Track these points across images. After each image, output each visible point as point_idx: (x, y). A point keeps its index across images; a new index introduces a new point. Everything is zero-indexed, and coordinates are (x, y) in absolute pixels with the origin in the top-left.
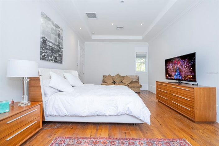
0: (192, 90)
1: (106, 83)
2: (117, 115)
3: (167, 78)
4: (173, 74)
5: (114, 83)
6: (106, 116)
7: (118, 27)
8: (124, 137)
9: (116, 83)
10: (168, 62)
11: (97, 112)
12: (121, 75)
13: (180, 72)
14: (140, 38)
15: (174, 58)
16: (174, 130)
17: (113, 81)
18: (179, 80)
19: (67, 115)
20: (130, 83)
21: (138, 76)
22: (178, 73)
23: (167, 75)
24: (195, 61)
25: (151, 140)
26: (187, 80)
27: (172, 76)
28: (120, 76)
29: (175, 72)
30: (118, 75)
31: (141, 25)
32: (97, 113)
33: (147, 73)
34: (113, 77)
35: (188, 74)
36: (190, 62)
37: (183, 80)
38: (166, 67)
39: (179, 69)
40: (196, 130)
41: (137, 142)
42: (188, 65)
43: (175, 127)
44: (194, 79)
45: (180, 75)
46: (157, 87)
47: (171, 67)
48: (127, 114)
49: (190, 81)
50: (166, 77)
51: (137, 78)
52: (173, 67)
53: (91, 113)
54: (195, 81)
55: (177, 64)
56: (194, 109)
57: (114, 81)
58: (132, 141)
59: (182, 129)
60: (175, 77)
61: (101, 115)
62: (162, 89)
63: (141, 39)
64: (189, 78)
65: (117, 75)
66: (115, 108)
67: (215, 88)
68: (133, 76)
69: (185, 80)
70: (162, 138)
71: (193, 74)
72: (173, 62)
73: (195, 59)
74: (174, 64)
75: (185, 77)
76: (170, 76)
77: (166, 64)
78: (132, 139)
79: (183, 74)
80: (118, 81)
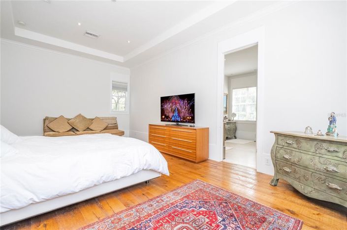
0: (194, 131)
1: (54, 133)
2: (133, 174)
3: (163, 120)
4: (171, 115)
5: (74, 130)
6: (117, 179)
7: (88, 32)
8: (145, 199)
9: (77, 131)
10: (164, 100)
11: (102, 178)
12: (86, 117)
13: (179, 113)
14: (121, 59)
15: (172, 96)
16: (186, 175)
17: (71, 128)
18: (178, 121)
19: (38, 201)
20: (104, 129)
21: (116, 118)
22: (176, 114)
23: (163, 117)
24: (194, 102)
25: (175, 190)
26: (186, 122)
27: (169, 118)
28: (84, 118)
29: (173, 112)
30: (80, 115)
31: (129, 42)
32: (104, 180)
33: (128, 113)
34: (69, 120)
35: (187, 115)
36: (189, 103)
37: (181, 122)
38: (162, 106)
39: (178, 110)
40: (200, 169)
41: (165, 198)
42: (187, 105)
43: (185, 172)
44: (192, 120)
45: (179, 116)
46: (150, 132)
47: (168, 106)
48: (145, 170)
49: (189, 122)
50: (162, 118)
51: (114, 122)
52: (170, 107)
53: (93, 181)
54: (194, 122)
55: (176, 104)
56: (196, 150)
57: (73, 128)
58: (159, 199)
59: (190, 172)
60: (173, 119)
61: (108, 180)
62: (159, 134)
63: (122, 61)
64: (188, 119)
65: (77, 116)
66: (128, 165)
67: (208, 128)
68: (108, 118)
69: (184, 122)
70: (182, 184)
71: (192, 115)
72: (171, 101)
73: (194, 100)
74: (172, 103)
75: (184, 118)
76: (167, 117)
77: (161, 104)
78: (158, 197)
79: (182, 115)
80: (80, 126)
